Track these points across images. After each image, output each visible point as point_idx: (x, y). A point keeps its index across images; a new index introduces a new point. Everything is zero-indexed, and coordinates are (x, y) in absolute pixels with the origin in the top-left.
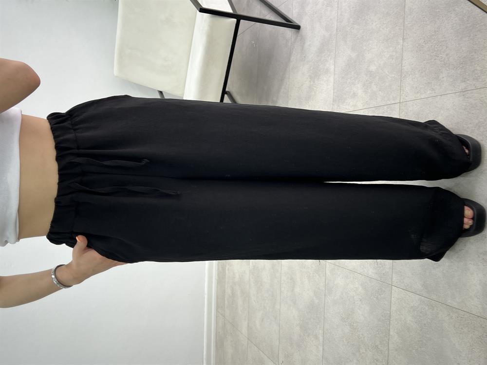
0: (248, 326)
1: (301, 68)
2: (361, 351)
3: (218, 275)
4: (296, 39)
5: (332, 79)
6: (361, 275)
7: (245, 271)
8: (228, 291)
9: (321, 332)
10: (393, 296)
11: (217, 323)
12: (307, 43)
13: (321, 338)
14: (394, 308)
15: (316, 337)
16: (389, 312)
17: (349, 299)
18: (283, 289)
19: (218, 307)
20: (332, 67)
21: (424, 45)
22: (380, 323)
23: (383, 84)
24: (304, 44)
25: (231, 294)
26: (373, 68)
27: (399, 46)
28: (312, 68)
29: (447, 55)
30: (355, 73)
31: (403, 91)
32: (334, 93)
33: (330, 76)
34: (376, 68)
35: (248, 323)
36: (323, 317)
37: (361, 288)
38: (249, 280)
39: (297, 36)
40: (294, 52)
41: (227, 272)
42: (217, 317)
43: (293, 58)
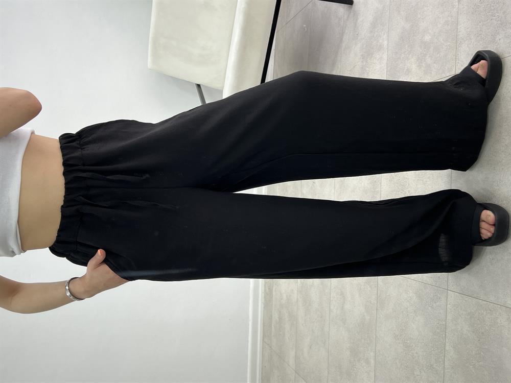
0: (296, 356)
1: (353, 47)
2: (415, 373)
3: (265, 297)
4: (348, 17)
5: (385, 57)
6: (415, 282)
7: (292, 290)
8: (276, 316)
9: (372, 354)
10: (448, 303)
11: (263, 355)
12: (360, 19)
13: (372, 361)
14: (449, 317)
15: (367, 362)
16: (444, 323)
17: (403, 311)
18: (332, 307)
19: (264, 336)
20: (385, 43)
21: (480, 5)
22: (435, 337)
23: (439, 55)
24: (357, 20)
25: (278, 319)
26: (427, 38)
27: (455, 10)
28: (365, 46)
29: (504, 12)
30: (408, 47)
31: (459, 60)
32: (387, 71)
33: (383, 53)
34: (430, 37)
35: (296, 353)
36: (375, 337)
37: (415, 297)
38: (297, 299)
39: (350, 13)
40: (346, 31)
41: (274, 293)
42: (263, 349)
43: (345, 38)
